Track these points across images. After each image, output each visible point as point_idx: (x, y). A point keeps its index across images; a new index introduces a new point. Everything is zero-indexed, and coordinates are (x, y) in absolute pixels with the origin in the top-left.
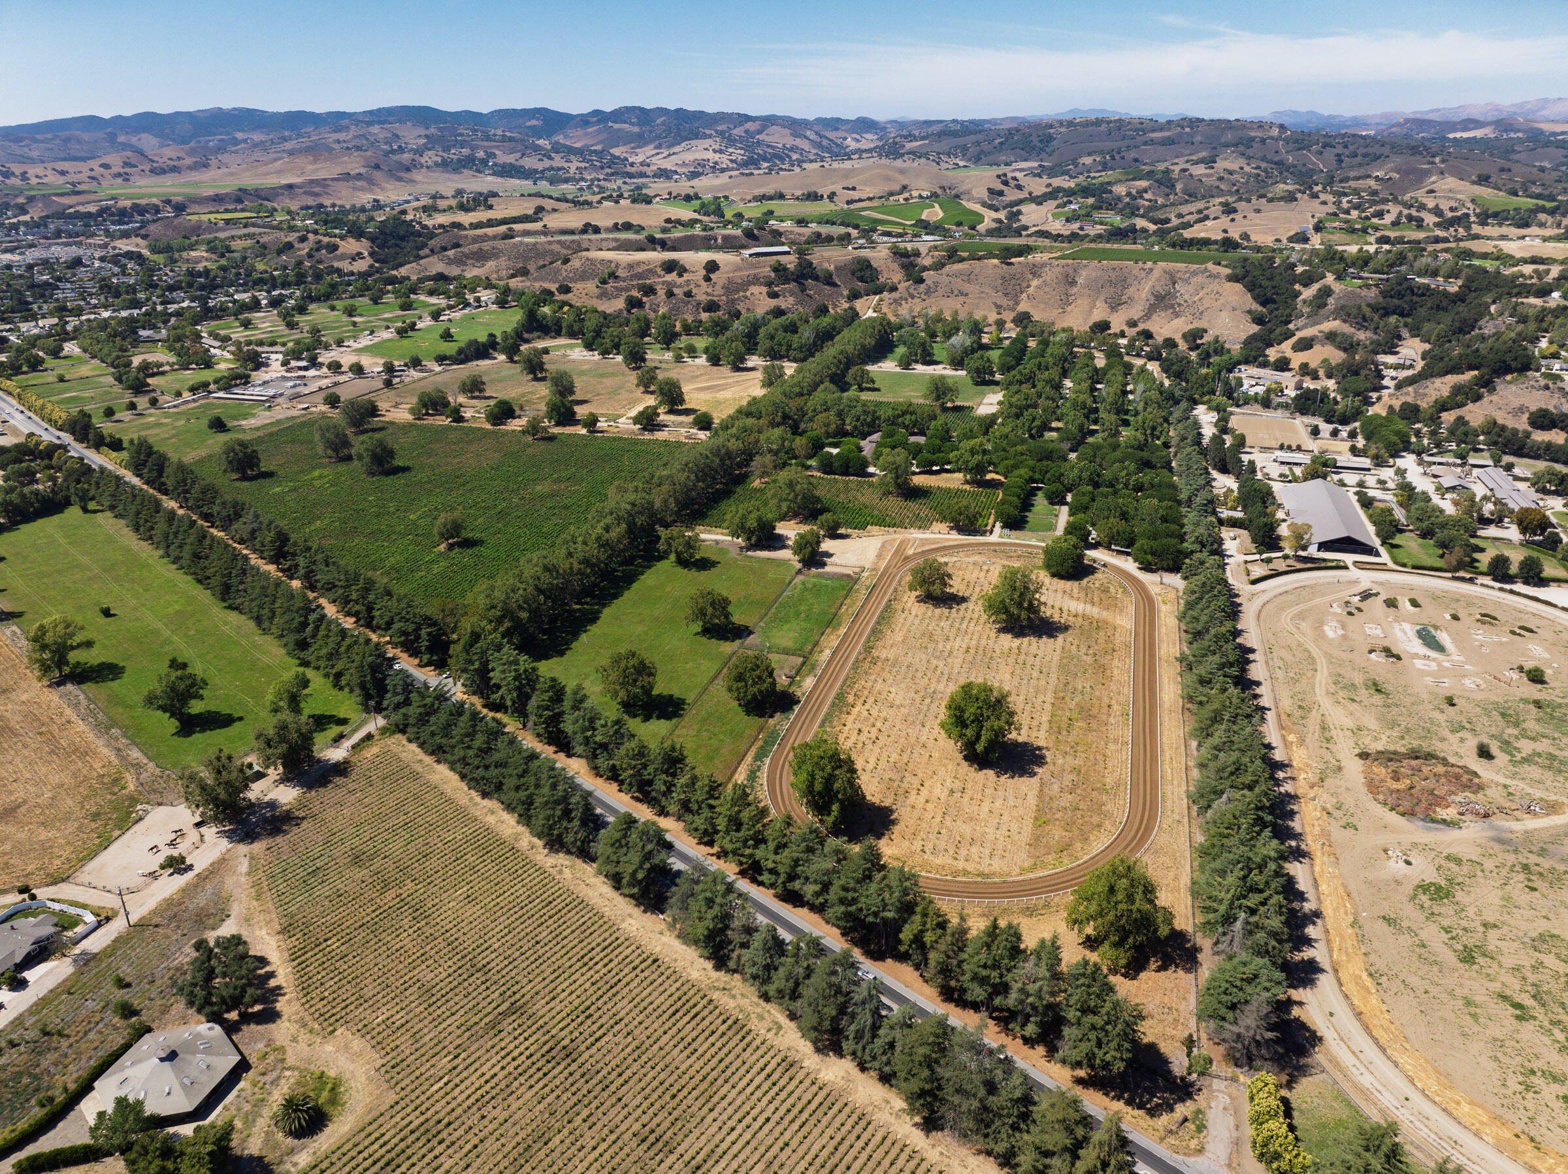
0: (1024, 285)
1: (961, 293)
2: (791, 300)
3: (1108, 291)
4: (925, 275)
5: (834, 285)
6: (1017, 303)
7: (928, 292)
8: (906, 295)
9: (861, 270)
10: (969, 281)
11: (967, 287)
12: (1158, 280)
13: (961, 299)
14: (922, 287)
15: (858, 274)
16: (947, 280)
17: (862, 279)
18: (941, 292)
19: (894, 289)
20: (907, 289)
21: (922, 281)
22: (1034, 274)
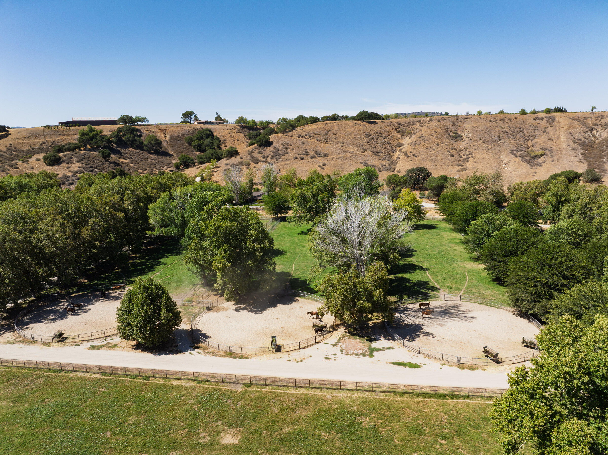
0: (395, 143)
1: (319, 155)
2: (75, 166)
3: (511, 144)
4: (272, 138)
5: (166, 154)
6: (394, 163)
7: (276, 155)
8: (247, 159)
9: (200, 138)
10: (326, 141)
11: (324, 148)
12: (571, 126)
13: (320, 161)
14: (269, 150)
15: (196, 142)
16: (300, 140)
17: (200, 149)
18: (292, 154)
19: (233, 153)
20: (250, 153)
21: (268, 144)
22: (403, 134)
